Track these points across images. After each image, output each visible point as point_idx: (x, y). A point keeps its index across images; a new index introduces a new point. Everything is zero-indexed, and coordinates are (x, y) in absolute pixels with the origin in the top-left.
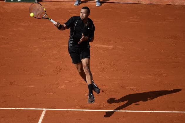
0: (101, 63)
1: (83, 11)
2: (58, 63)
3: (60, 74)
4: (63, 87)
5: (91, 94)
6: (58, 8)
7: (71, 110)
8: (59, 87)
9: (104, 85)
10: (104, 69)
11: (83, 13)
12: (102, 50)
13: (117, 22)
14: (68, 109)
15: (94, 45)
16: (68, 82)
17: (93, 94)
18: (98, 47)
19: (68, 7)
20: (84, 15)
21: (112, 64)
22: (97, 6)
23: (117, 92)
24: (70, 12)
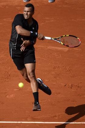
0: (55, 68)
1: (27, 9)
2: (6, 68)
3: (8, 81)
4: (12, 96)
5: (37, 103)
6: (5, 5)
7: (21, 122)
8: (7, 97)
9: (59, 93)
10: (58, 74)
11: (28, 12)
12: (56, 53)
13: (73, 20)
14: (18, 121)
15: (47, 47)
16: (17, 90)
17: (39, 103)
18: (51, 50)
19: (17, 4)
20: (29, 13)
21: (67, 69)
22: (49, 2)
23: (73, 101)
24: (19, 9)
